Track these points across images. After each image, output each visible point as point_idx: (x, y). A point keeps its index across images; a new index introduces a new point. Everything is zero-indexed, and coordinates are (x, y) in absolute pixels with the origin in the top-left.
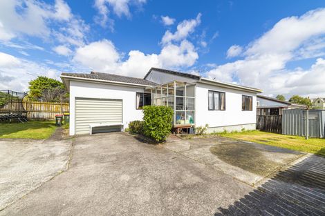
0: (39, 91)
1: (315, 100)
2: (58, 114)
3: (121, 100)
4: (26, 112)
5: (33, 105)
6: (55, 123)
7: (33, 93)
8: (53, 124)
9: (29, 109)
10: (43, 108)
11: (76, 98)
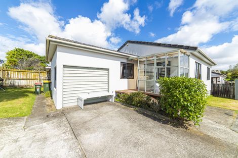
0: (16, 60)
2: (36, 82)
3: (108, 70)
4: (3, 80)
5: (10, 72)
6: (33, 90)
7: (10, 62)
8: (32, 92)
9: (6, 77)
10: (21, 75)
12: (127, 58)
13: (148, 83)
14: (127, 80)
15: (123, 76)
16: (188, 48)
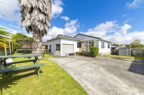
1: (121, 45)
3: (73, 45)
11: (63, 44)
12: (79, 41)
13: (86, 49)
14: (79, 48)
15: (78, 47)
16: (98, 38)
